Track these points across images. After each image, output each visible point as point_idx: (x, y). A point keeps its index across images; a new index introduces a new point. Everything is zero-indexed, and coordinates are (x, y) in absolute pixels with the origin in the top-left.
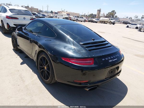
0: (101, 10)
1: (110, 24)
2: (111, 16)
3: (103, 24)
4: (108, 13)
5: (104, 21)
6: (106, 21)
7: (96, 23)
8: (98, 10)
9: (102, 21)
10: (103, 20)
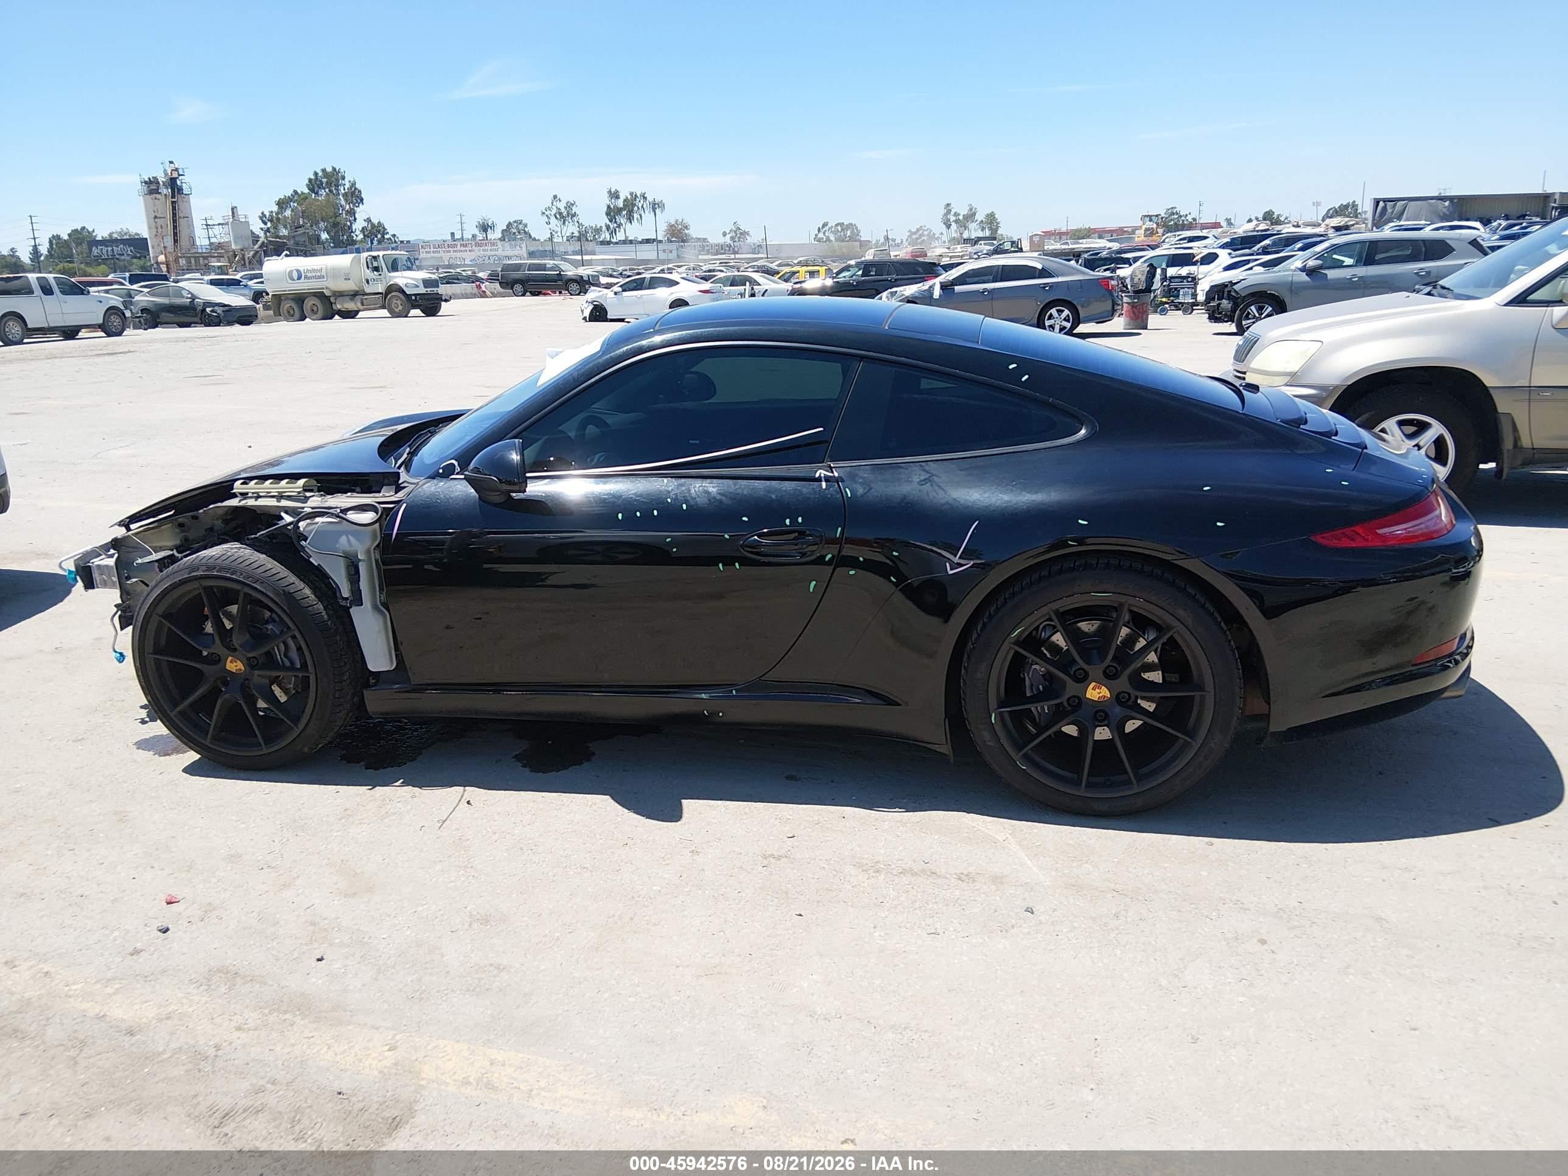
0: (187, 182)
1: (395, 315)
2: (324, 236)
3: (312, 327)
4: (282, 204)
5: (320, 295)
6: (340, 295)
7: (237, 328)
8: (152, 187)
9: (299, 299)
10: (303, 286)
